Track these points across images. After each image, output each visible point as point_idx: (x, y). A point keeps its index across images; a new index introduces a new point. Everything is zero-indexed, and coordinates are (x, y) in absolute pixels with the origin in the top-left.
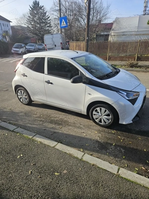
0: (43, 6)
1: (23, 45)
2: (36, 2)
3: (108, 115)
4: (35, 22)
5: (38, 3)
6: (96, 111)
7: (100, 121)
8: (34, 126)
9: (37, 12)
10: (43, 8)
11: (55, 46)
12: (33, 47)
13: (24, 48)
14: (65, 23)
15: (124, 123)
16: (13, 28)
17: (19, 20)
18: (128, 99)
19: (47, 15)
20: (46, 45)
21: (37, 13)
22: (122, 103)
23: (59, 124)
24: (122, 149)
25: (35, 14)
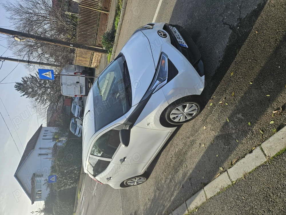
0: (23, 79)
1: (73, 121)
2: (16, 87)
3: (184, 107)
4: (43, 93)
5: (18, 83)
6: (174, 118)
7: (191, 115)
8: (175, 194)
9: (30, 88)
10: (26, 80)
11: (78, 82)
12: (77, 107)
13: (77, 120)
14: (47, 73)
15: (202, 90)
16: (49, 125)
17: (40, 114)
18: (166, 81)
19: (35, 76)
20: (76, 96)
21: (32, 88)
22: (171, 92)
23: (181, 163)
24: (238, 116)
25: (33, 91)
